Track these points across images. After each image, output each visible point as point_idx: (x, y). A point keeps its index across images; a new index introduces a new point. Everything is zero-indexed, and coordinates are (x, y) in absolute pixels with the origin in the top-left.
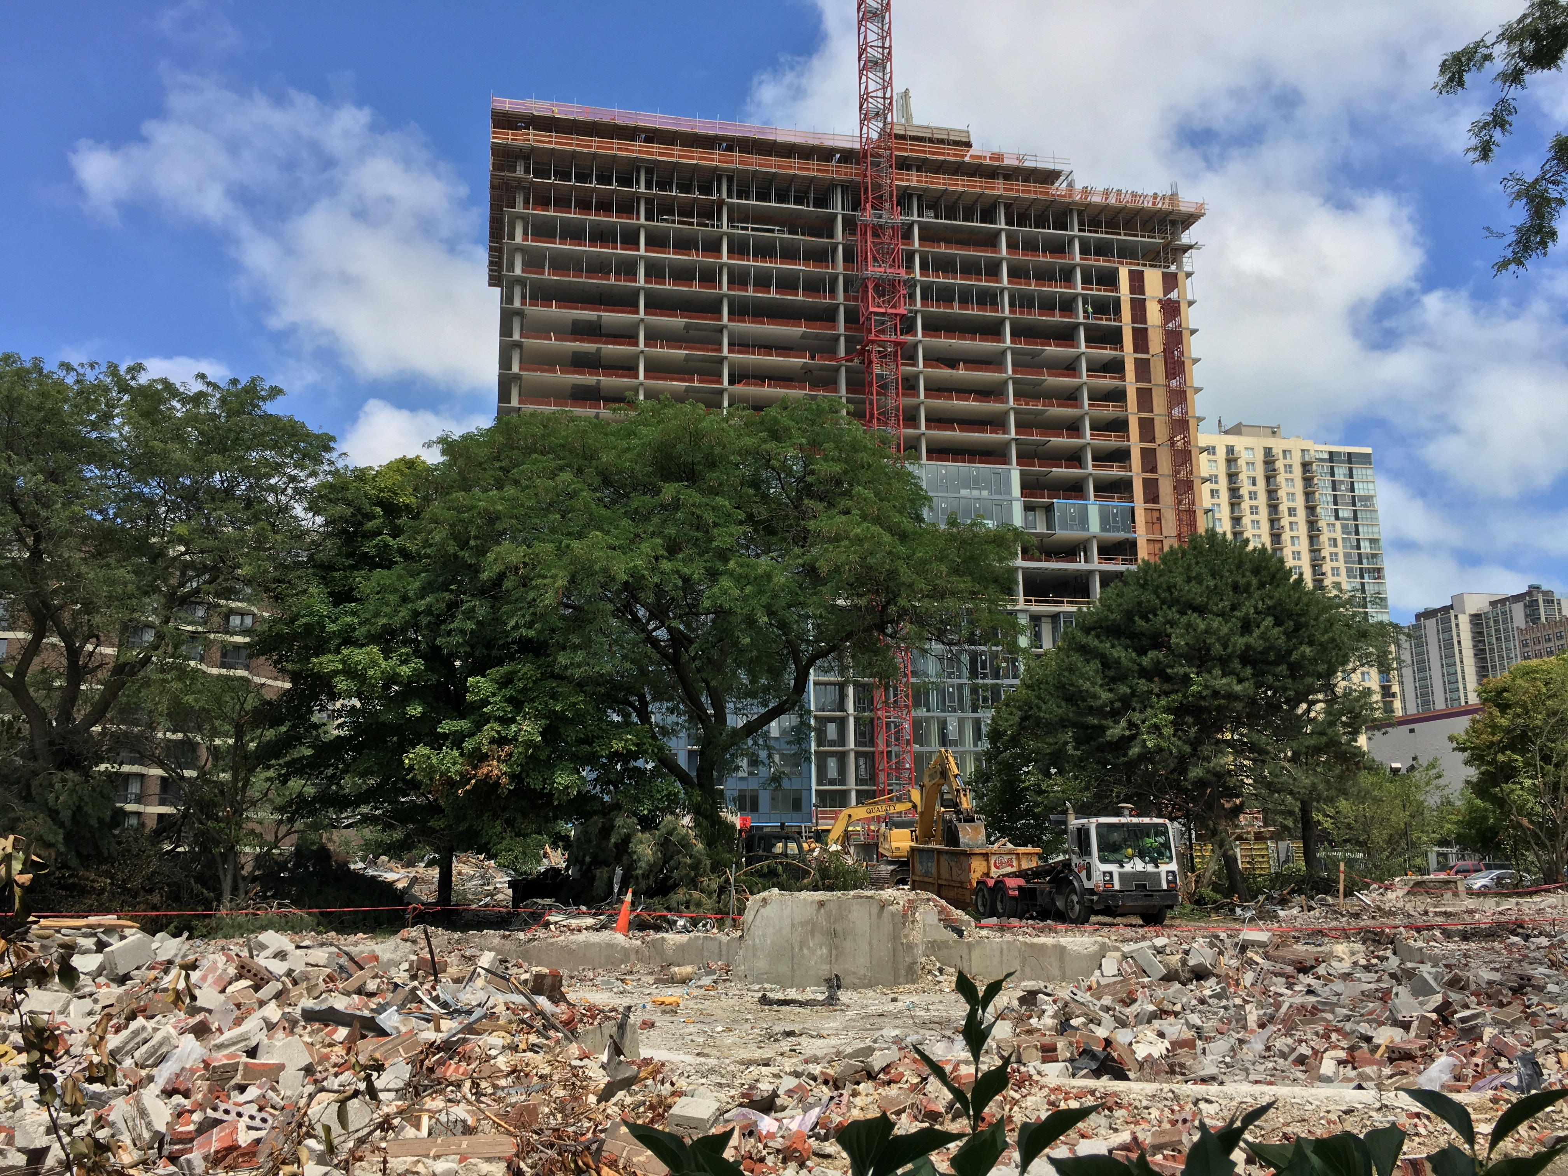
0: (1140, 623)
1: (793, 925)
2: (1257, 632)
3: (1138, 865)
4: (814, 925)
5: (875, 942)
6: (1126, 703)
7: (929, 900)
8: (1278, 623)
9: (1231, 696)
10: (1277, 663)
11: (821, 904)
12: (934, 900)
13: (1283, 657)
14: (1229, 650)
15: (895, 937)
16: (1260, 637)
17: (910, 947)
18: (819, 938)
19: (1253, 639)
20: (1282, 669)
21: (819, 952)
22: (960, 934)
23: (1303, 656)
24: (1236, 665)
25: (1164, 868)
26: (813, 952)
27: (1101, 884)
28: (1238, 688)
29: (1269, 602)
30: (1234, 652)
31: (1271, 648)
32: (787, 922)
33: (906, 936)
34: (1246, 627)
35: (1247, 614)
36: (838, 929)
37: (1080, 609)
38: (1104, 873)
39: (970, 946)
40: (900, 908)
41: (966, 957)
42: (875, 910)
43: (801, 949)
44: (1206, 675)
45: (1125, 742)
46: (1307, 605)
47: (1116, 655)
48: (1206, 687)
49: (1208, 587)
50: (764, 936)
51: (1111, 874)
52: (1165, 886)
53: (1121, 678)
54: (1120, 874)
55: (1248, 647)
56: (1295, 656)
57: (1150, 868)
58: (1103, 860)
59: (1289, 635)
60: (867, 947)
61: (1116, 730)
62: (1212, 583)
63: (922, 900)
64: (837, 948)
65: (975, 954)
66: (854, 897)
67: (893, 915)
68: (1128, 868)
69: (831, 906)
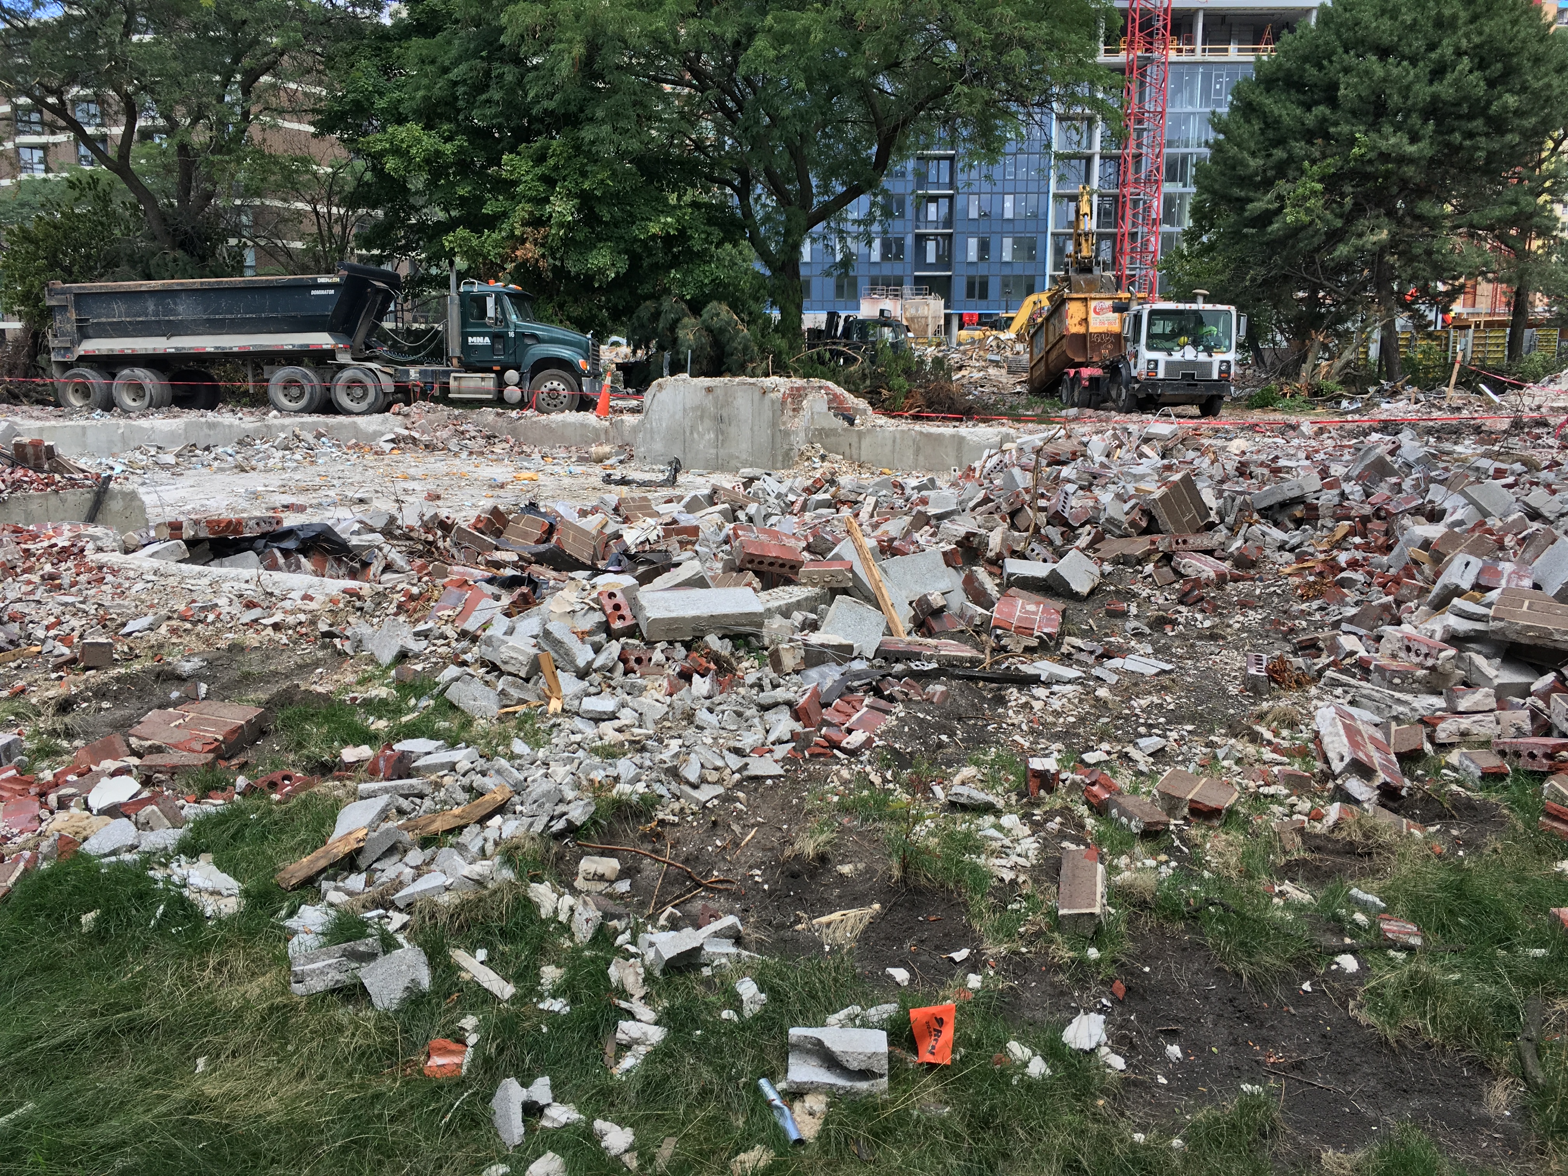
0: (1311, 71)
1: (685, 410)
2: (1449, 77)
3: (1190, 354)
4: (703, 411)
5: (756, 428)
6: (1281, 170)
7: (820, 388)
8: (1482, 65)
9: (1403, 160)
10: (1470, 117)
11: (709, 390)
12: (827, 388)
13: (1479, 109)
14: (1410, 102)
15: (774, 424)
16: (1451, 85)
17: (787, 434)
18: (708, 423)
19: (1444, 89)
20: (1478, 124)
21: (707, 437)
22: (851, 422)
23: (1505, 108)
24: (1415, 120)
25: (1217, 357)
26: (701, 436)
27: (1144, 372)
28: (1411, 149)
29: (1477, 40)
30: (1415, 104)
31: (1466, 98)
32: (680, 407)
33: (784, 423)
34: (1438, 72)
35: (1442, 56)
36: (725, 415)
37: (1259, 58)
38: (1149, 361)
39: (860, 434)
40: (780, 395)
41: (855, 445)
42: (757, 395)
43: (692, 433)
44: (1374, 135)
45: (1266, 218)
46: (1524, 41)
47: (1276, 112)
48: (1373, 148)
49: (1403, 22)
50: (660, 420)
51: (1156, 362)
52: (1215, 376)
53: (1280, 142)
54: (1168, 363)
55: (1435, 98)
56: (1494, 107)
57: (1203, 357)
58: (1150, 347)
59: (1491, 83)
60: (749, 432)
61: (1262, 203)
62: (1408, 19)
63: (813, 388)
64: (722, 433)
65: (865, 443)
66: (738, 384)
67: (773, 402)
68: (1177, 356)
69: (719, 392)
